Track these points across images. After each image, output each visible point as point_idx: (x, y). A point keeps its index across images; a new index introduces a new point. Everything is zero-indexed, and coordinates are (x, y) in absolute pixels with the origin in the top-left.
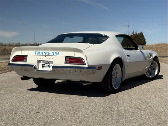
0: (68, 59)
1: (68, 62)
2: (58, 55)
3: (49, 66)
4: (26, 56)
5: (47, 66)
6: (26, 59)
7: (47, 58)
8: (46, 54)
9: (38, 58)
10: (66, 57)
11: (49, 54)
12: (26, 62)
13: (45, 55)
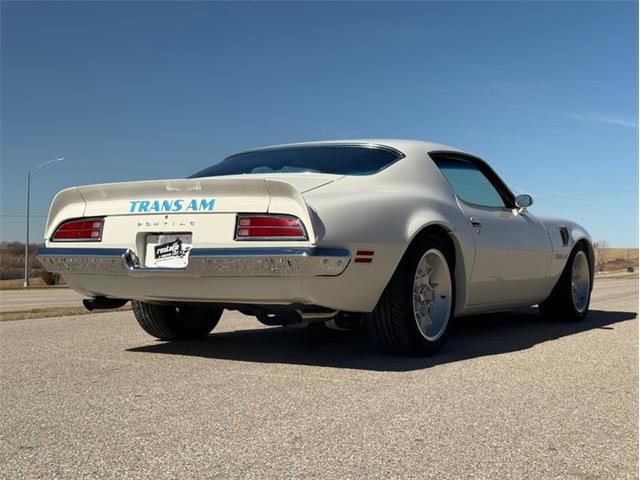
0: (248, 222)
1: (246, 233)
2: (211, 209)
3: (180, 253)
4: (100, 219)
5: (171, 252)
6: (100, 230)
7: (174, 224)
8: (168, 208)
9: (139, 225)
10: (240, 216)
11: (180, 207)
12: (98, 239)
13: (164, 211)
